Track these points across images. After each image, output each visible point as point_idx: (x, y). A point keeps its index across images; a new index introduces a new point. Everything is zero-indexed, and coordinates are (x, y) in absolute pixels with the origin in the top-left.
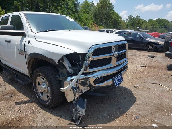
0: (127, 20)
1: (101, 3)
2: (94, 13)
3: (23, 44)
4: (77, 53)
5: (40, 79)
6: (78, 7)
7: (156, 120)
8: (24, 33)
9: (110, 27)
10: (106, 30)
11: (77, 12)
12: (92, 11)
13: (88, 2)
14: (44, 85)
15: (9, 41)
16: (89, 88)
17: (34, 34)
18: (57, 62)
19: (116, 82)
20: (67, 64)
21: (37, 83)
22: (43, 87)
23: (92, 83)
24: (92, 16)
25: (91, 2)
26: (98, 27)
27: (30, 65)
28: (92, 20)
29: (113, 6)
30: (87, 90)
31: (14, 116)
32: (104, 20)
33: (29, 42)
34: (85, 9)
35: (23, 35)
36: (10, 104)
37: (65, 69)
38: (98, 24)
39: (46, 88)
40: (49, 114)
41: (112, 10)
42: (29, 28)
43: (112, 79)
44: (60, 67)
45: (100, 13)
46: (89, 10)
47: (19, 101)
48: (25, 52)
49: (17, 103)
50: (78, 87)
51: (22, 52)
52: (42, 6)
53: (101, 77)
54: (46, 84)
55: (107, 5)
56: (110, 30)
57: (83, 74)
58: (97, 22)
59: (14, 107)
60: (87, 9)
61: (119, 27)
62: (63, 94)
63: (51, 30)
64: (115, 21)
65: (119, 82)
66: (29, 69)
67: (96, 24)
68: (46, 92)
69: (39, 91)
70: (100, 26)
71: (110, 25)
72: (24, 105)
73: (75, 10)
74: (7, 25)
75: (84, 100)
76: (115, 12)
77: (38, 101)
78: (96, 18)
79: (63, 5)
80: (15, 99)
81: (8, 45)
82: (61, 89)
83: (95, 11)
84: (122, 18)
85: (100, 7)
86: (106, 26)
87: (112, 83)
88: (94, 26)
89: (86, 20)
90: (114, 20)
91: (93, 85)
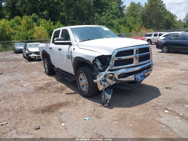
0: (184, 20)
1: (150, 3)
2: (142, 15)
3: (70, 51)
4: (105, 55)
5: (81, 76)
6: (124, 10)
7: (169, 108)
8: (71, 43)
9: (162, 29)
10: (154, 33)
11: (122, 15)
12: (139, 13)
13: (135, 3)
14: (84, 80)
15: (60, 50)
16: (115, 82)
17: (77, 43)
18: (91, 62)
19: (137, 78)
20: (99, 63)
21: (80, 79)
22: (84, 81)
23: (117, 77)
24: (139, 19)
25: (138, 3)
26: (148, 30)
27: (75, 66)
28: (139, 23)
29: (165, 4)
30: (114, 83)
31: (64, 101)
32: (154, 21)
33: (74, 49)
34: (131, 12)
35: (70, 44)
36: (61, 95)
37: (97, 68)
38: (147, 27)
39: (85, 82)
40: (87, 100)
41: (164, 9)
42: (74, 39)
43: (134, 75)
44: (94, 66)
45: (148, 14)
46: (136, 12)
47: (67, 93)
48: (72, 56)
49: (67, 94)
50: (106, 80)
51: (70, 57)
52: (87, 13)
53: (124, 73)
54: (85, 79)
55: (157, 4)
56: (158, 33)
57: (110, 70)
58: (146, 25)
59: (64, 96)
60: (134, 12)
61: (174, 29)
62: (96, 84)
63: (89, 40)
64: (167, 22)
65: (140, 78)
66: (74, 69)
67: (144, 27)
68: (85, 85)
69: (81, 85)
70: (150, 30)
71: (162, 28)
72: (71, 95)
73: (120, 14)
74: (58, 37)
75: (110, 90)
76: (167, 11)
77: (80, 92)
78: (144, 21)
79: (107, 10)
80: (65, 92)
81: (59, 52)
82: (94, 80)
83: (143, 13)
84: (176, 18)
85: (149, 7)
86: (157, 28)
87: (134, 78)
88: (142, 29)
89: (133, 24)
90: (167, 20)
91: (118, 79)
